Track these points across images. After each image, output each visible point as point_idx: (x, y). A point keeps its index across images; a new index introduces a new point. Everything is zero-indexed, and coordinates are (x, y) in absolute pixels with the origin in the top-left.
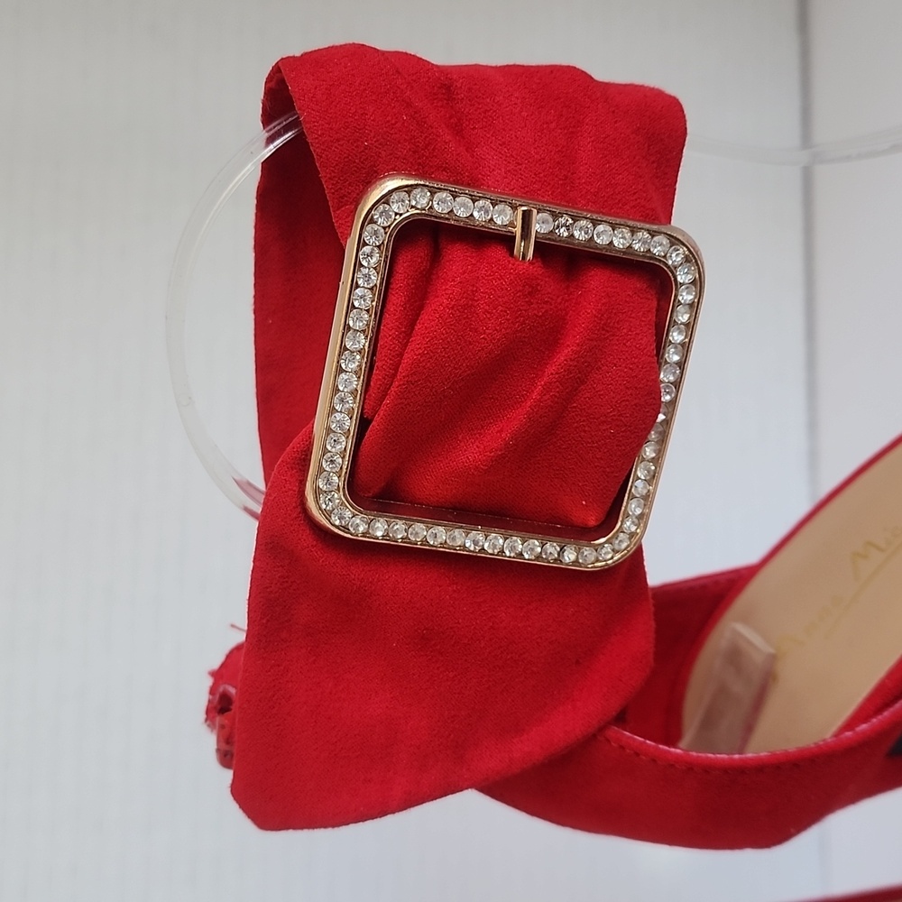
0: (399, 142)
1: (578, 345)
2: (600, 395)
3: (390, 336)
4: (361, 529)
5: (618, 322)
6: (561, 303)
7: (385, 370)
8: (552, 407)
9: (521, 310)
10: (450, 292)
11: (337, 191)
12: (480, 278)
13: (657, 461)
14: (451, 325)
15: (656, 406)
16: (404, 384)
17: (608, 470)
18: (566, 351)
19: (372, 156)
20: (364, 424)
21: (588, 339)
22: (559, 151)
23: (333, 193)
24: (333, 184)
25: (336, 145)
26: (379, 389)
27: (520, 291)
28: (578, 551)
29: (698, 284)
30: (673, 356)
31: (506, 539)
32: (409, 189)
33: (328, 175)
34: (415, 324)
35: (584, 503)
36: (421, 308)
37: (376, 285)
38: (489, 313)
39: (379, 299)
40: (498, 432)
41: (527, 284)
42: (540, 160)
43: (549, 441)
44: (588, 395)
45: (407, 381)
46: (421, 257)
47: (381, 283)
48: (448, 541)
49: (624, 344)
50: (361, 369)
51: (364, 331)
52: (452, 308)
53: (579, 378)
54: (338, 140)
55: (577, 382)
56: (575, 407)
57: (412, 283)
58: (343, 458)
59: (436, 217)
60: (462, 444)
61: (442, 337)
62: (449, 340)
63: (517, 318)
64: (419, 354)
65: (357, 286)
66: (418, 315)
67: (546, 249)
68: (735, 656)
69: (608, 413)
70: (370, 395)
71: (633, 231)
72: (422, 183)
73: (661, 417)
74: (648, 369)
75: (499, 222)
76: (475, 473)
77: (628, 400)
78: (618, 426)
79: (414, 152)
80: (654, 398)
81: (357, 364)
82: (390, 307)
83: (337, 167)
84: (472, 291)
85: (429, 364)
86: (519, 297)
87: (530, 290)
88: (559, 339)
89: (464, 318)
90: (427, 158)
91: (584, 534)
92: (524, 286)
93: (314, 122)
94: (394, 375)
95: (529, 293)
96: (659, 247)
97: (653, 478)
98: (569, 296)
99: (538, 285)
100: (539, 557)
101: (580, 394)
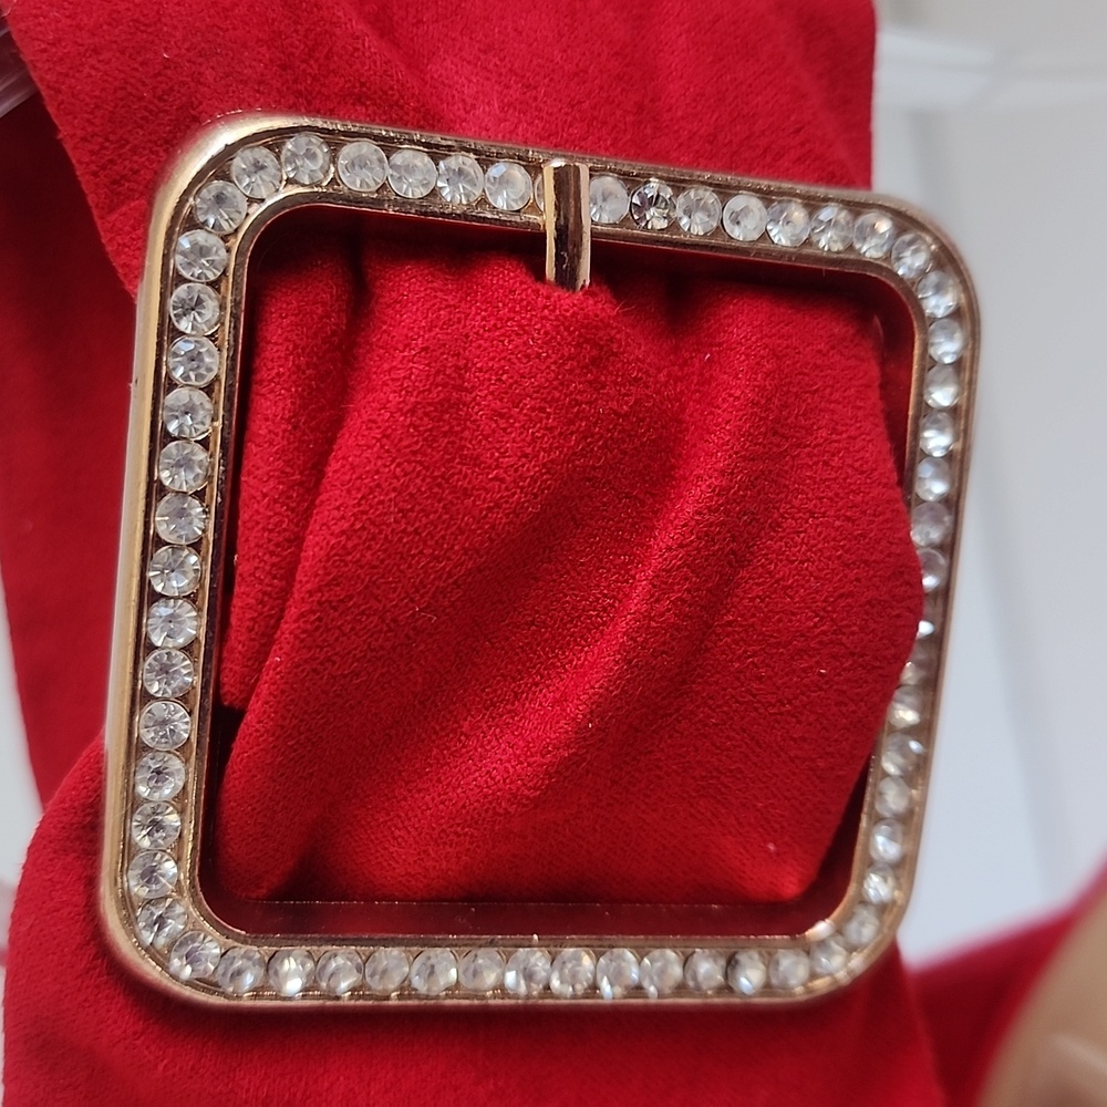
0: (245, 46)
1: (722, 472)
2: (785, 588)
3: (265, 496)
4: (249, 980)
5: (804, 414)
6: (666, 385)
7: (261, 582)
8: (678, 630)
9: (579, 403)
10: (402, 374)
11: (104, 168)
12: (472, 336)
13: (925, 730)
14: (414, 453)
15: (913, 602)
16: (314, 612)
17: (821, 764)
18: (696, 492)
19: (183, 83)
21: (744, 458)
22: (617, 54)
23: (95, 174)
24: (92, 152)
25: (93, 61)
26: (250, 630)
27: (571, 358)
28: (770, 962)
29: (967, 315)
30: (933, 487)
31: (598, 956)
32: (274, 140)
33: (80, 133)
34: (326, 464)
35: (771, 847)
36: (337, 423)
37: (217, 377)
38: (502, 416)
39: (228, 410)
40: (556, 702)
41: (587, 341)
42: (577, 74)
43: (677, 710)
44: (758, 590)
45: (320, 603)
46: (324, 304)
47: (231, 370)
48: (463, 981)
49: (826, 463)
50: (202, 586)
51: (200, 495)
52: (413, 411)
53: (733, 552)
54: (96, 51)
55: (730, 563)
56: (729, 623)
57: (308, 365)
58: (181, 812)
59: (348, 200)
60: (472, 743)
61: (396, 484)
62: (412, 489)
63: (571, 422)
64: (343, 532)
65: (172, 385)
66: (331, 441)
69: (809, 628)
70: (232, 650)
71: (812, 205)
72: (306, 121)
73: (925, 628)
74: (888, 515)
75: (501, 203)
76: (512, 810)
77: (851, 595)
78: (834, 657)
79: (284, 67)
80: (908, 583)
81: (192, 575)
82: (259, 427)
83: (99, 113)
84: (457, 368)
85: (368, 555)
86: (571, 371)
87: (595, 353)
88: (673, 467)
89: (445, 434)
90: (314, 78)
92: (579, 345)
93: (36, 16)
94: (285, 593)
95: (594, 361)
96: (871, 240)
97: (918, 771)
98: (681, 369)
99: (612, 340)
100: (681, 988)
101: (739, 592)
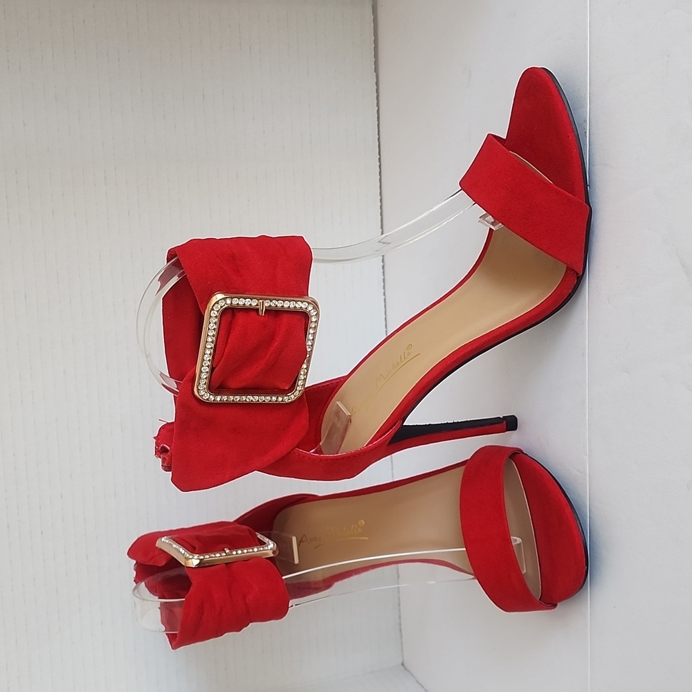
2: (288, 354)
4: (213, 399)
9: (262, 332)
13: (307, 369)
15: (306, 353)
16: (226, 358)
20: (212, 369)
21: (283, 338)
26: (217, 359)
28: (283, 398)
29: (317, 315)
30: (311, 337)
32: (224, 299)
35: (284, 383)
37: (215, 328)
38: (252, 334)
39: (217, 332)
41: (264, 324)
43: (272, 369)
44: (284, 355)
46: (230, 317)
49: (295, 338)
52: (240, 335)
53: (281, 350)
56: (280, 359)
58: (206, 379)
59: (233, 306)
61: (237, 344)
63: (261, 335)
65: (209, 329)
67: (269, 311)
68: (338, 412)
70: (215, 361)
71: (296, 302)
72: (228, 296)
73: (308, 356)
74: (303, 342)
75: (253, 305)
80: (305, 351)
81: (210, 352)
86: (261, 328)
91: (284, 392)
92: (262, 325)
96: (304, 305)
97: (306, 374)
100: (270, 401)
101: (281, 355)
